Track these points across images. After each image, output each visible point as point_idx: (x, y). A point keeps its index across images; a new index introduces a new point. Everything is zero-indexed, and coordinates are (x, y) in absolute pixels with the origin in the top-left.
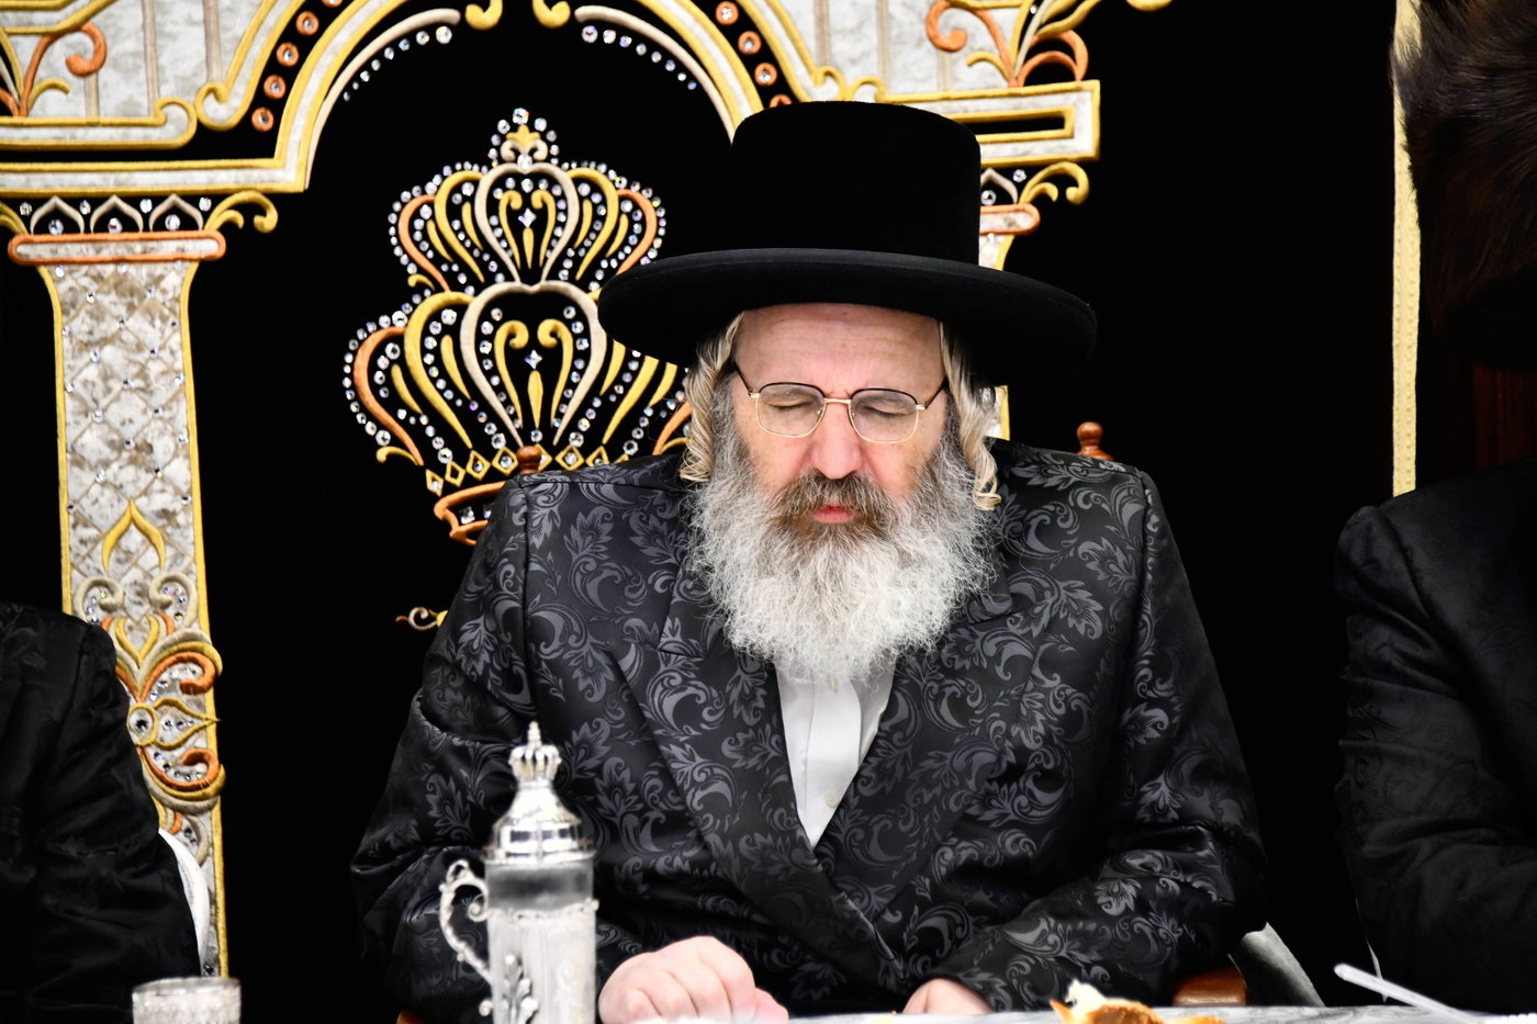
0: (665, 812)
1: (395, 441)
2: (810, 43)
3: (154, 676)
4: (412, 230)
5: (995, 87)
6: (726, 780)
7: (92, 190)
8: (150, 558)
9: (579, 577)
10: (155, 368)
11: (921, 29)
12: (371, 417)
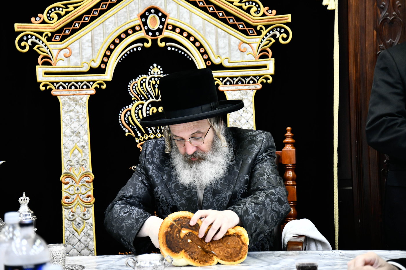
0: (172, 206)
1: (129, 132)
2: (215, 50)
3: (80, 180)
4: (133, 88)
5: (252, 59)
6: (184, 200)
7: (69, 81)
8: (79, 155)
9: (156, 159)
10: (81, 117)
11: (237, 48)
12: (124, 127)
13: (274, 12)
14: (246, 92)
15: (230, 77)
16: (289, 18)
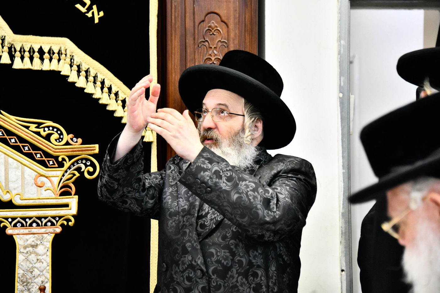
2: (3, 184)
5: (52, 196)
11: (33, 181)
13: (80, 140)
14: (42, 236)
15: (22, 218)
16: (96, 148)
